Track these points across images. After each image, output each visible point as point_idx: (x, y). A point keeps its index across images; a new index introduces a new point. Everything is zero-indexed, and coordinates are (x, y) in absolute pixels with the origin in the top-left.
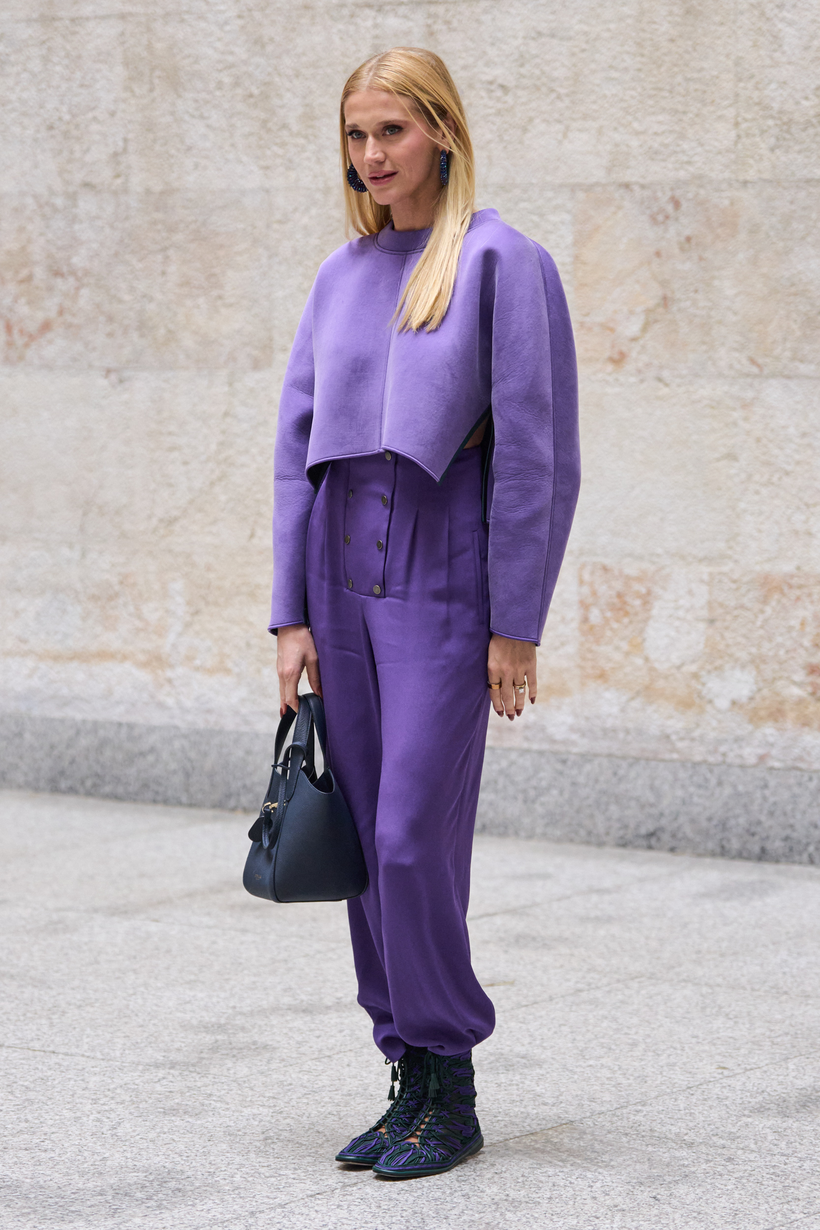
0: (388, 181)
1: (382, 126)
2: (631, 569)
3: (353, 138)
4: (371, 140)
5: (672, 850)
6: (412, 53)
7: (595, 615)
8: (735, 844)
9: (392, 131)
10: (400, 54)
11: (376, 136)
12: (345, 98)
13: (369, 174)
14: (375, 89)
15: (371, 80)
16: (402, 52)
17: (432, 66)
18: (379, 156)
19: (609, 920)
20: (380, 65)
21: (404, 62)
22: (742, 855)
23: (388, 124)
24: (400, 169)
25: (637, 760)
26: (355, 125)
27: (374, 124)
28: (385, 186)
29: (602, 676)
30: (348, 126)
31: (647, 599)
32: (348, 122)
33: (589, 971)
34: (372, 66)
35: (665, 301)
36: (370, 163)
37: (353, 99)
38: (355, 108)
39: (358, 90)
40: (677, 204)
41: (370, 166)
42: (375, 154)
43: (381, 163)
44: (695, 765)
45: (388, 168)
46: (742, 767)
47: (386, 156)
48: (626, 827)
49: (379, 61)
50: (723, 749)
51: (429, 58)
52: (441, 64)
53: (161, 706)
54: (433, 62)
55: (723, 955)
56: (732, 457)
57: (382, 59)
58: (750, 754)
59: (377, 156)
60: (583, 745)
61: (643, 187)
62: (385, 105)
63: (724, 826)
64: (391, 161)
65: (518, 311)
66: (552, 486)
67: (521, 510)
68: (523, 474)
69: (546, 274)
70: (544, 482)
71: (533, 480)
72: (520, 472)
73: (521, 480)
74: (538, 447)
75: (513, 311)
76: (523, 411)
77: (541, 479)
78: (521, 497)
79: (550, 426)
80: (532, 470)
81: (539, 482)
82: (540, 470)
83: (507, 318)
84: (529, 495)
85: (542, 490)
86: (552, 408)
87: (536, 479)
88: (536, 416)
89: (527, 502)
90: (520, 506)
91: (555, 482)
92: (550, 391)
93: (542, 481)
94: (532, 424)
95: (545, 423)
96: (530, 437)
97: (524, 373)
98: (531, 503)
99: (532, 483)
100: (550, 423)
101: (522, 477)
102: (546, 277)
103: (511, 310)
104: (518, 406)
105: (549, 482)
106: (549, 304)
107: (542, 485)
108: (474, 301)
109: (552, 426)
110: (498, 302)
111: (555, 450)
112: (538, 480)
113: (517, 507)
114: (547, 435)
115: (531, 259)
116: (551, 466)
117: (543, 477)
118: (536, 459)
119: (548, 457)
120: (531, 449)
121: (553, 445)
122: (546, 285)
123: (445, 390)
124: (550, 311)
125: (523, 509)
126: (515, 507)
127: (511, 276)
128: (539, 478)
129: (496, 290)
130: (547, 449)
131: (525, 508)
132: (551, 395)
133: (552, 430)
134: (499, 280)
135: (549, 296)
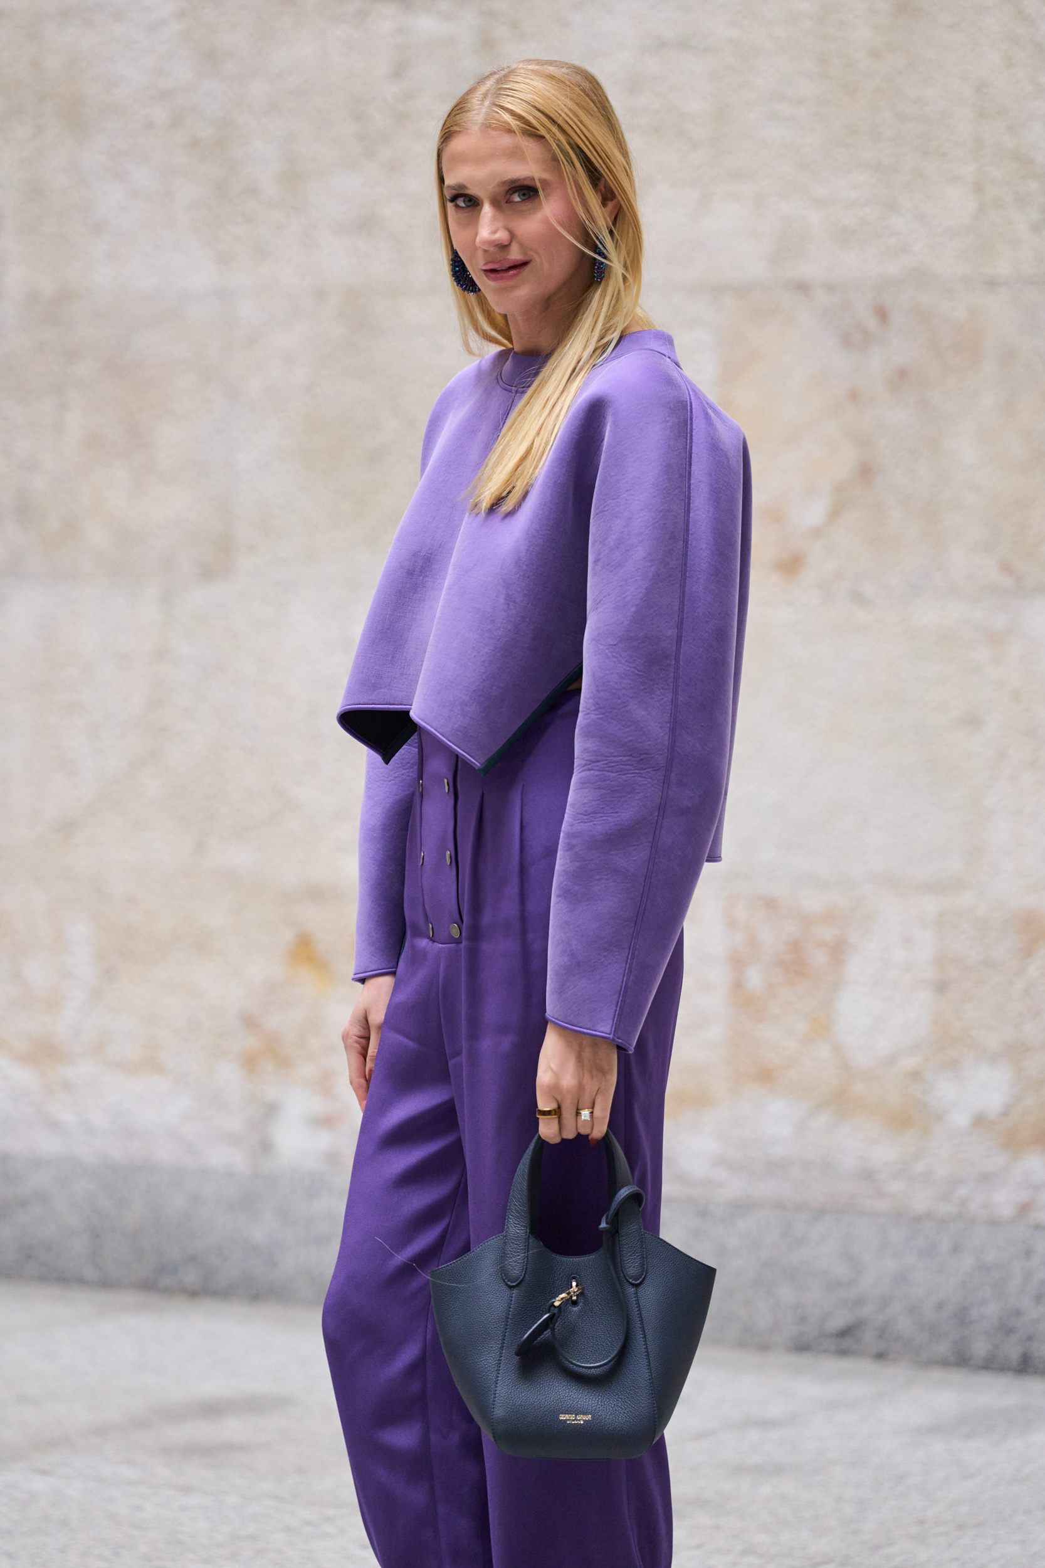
0: (514, 275)
1: (506, 188)
2: (812, 902)
3: (457, 206)
4: (487, 210)
5: (880, 1356)
6: (551, 70)
7: (755, 978)
8: (980, 1348)
9: (524, 195)
10: (533, 71)
11: (495, 203)
12: (442, 143)
13: (486, 264)
14: (495, 129)
15: (488, 114)
16: (536, 67)
17: (584, 91)
18: (502, 235)
19: (777, 1470)
20: (500, 89)
21: (539, 84)
22: (991, 1365)
23: (517, 184)
24: (537, 258)
25: (820, 1213)
26: (462, 187)
27: (494, 184)
28: (510, 283)
29: (765, 1076)
30: (449, 187)
31: (838, 951)
32: (448, 181)
33: (745, 1553)
34: (488, 90)
35: (866, 472)
36: (485, 247)
37: (458, 145)
38: (461, 159)
39: (466, 129)
40: (882, 314)
41: (485, 251)
42: (495, 232)
43: (504, 247)
44: (918, 1219)
45: (515, 254)
46: (994, 1223)
47: (512, 236)
48: (803, 1319)
49: (499, 81)
50: (962, 1191)
51: (578, 78)
52: (597, 86)
53: (55, 1126)
54: (586, 85)
55: (961, 1527)
56: (972, 722)
57: (504, 78)
58: (1004, 1200)
59: (497, 235)
60: (735, 1187)
61: (830, 288)
62: (515, 154)
63: (962, 1316)
64: (521, 244)
65: (627, 500)
66: (659, 787)
67: (597, 820)
68: (605, 762)
69: (693, 447)
70: (643, 779)
71: (621, 773)
72: (600, 758)
73: (601, 771)
74: (638, 721)
75: (618, 500)
76: (615, 659)
77: (638, 773)
78: (598, 800)
79: (667, 689)
80: (621, 758)
81: (633, 778)
82: (637, 759)
83: (608, 510)
84: (613, 797)
85: (639, 793)
86: (673, 662)
87: (628, 772)
88: (638, 671)
89: (608, 808)
90: (596, 813)
91: (666, 782)
92: (672, 632)
93: (639, 776)
94: (629, 682)
95: (657, 684)
96: (624, 703)
97: (624, 598)
98: (616, 811)
99: (620, 778)
100: (668, 685)
101: (603, 766)
102: (693, 451)
103: (615, 497)
104: (607, 651)
105: (653, 780)
106: (692, 494)
107: (640, 783)
108: (559, 481)
109: (671, 690)
110: (599, 485)
111: (673, 730)
112: (633, 775)
113: (592, 815)
114: (658, 705)
115: (668, 419)
116: (661, 754)
117: (641, 771)
118: (631, 741)
119: (656, 740)
120: (623, 723)
121: (670, 722)
122: (690, 465)
123: (493, 621)
124: (691, 505)
125: (601, 819)
126: (589, 814)
127: (623, 443)
128: (634, 771)
129: (601, 464)
130: (656, 726)
131: (604, 818)
132: (675, 640)
133: (671, 697)
134: (606, 448)
135: (692, 482)
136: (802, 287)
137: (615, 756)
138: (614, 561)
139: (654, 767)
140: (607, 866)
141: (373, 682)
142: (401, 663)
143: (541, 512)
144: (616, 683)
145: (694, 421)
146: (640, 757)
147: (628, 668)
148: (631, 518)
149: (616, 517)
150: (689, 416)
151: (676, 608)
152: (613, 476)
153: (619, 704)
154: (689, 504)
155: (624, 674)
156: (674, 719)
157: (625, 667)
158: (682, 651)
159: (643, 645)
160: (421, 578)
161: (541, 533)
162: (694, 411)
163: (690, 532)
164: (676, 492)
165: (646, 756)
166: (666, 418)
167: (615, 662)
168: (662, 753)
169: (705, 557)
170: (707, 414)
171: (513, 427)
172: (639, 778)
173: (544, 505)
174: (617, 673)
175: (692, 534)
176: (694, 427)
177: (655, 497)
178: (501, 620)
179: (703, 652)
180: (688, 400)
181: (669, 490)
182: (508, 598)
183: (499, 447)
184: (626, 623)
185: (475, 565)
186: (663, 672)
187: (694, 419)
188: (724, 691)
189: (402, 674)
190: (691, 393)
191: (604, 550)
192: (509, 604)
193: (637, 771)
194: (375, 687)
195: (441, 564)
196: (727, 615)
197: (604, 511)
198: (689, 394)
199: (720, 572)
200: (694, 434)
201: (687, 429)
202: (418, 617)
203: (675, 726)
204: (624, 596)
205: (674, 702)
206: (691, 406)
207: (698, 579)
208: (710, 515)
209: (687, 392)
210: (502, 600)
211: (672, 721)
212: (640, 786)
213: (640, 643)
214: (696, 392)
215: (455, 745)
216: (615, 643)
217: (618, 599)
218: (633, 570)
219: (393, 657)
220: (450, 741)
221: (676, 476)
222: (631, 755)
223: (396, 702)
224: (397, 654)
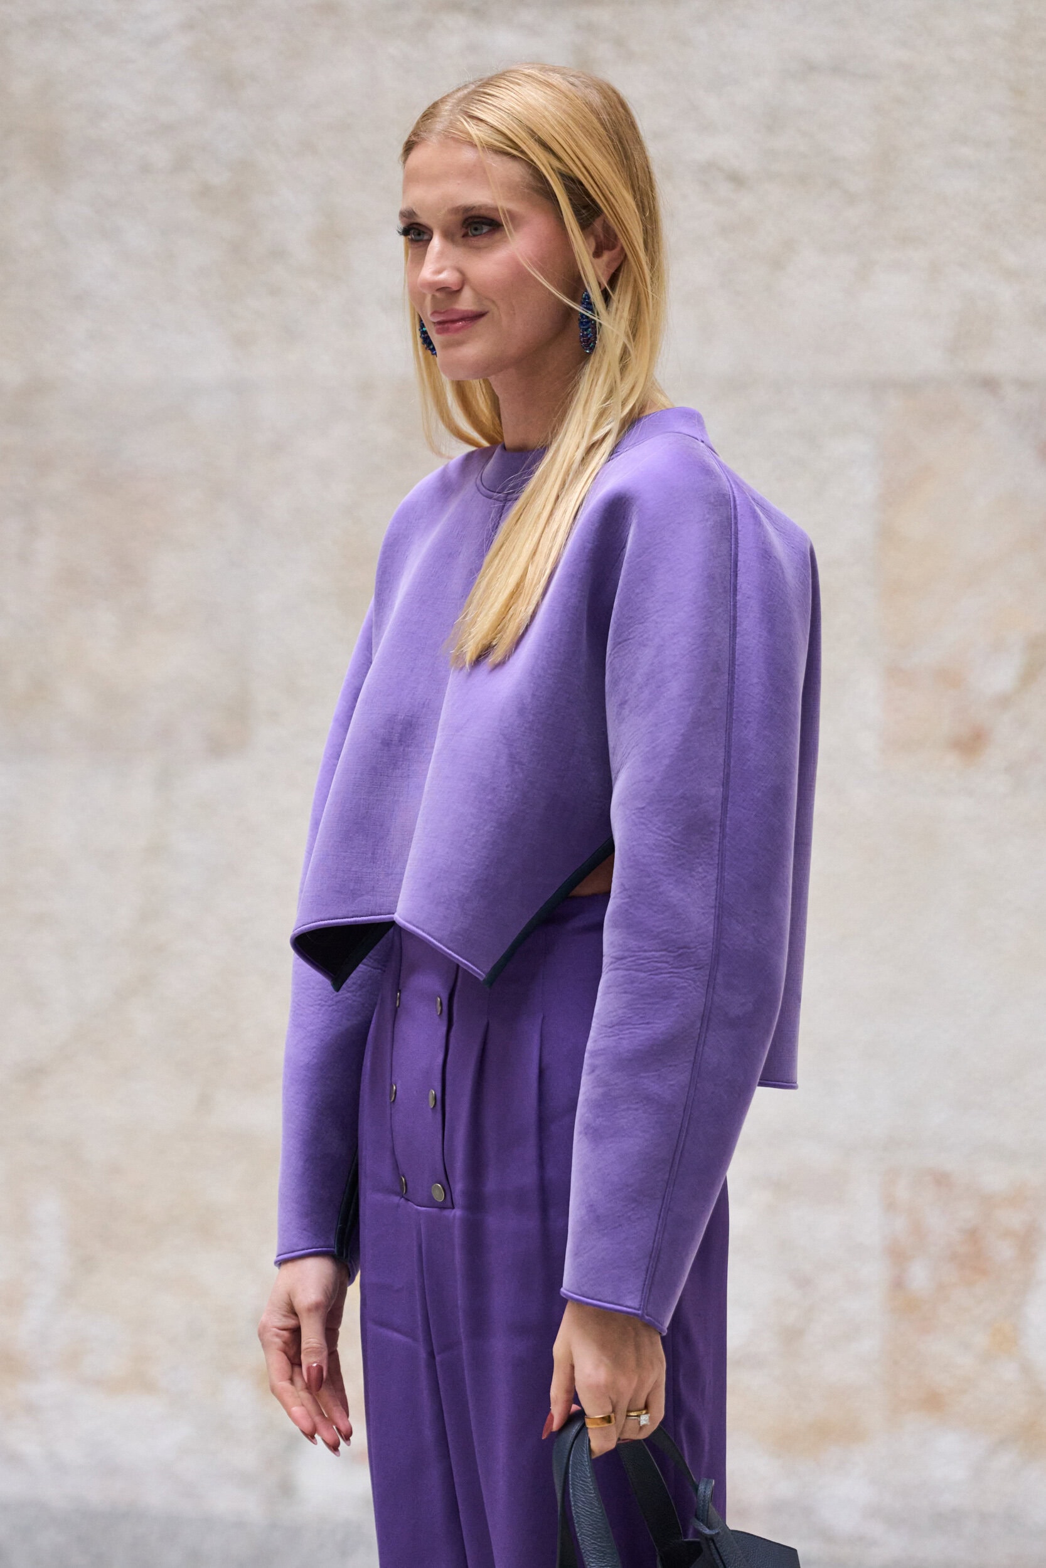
0: (464, 327)
1: (459, 217)
3: (408, 240)
4: (435, 243)
7: (920, 1276)
9: (478, 228)
11: (448, 235)
13: (433, 316)
14: (453, 140)
15: (451, 122)
18: (447, 277)
23: (473, 213)
24: (493, 307)
26: (413, 213)
27: (443, 212)
31: (1028, 1242)
36: (432, 292)
38: (414, 177)
41: (433, 297)
42: (439, 271)
43: (451, 291)
45: (466, 302)
47: (464, 278)
59: (443, 276)
62: (470, 173)
64: (474, 290)
65: (657, 623)
66: (702, 991)
67: (624, 1032)
68: (633, 959)
69: (740, 554)
70: (683, 980)
71: (653, 973)
72: (626, 954)
73: (627, 970)
74: (675, 905)
75: (645, 624)
76: (643, 827)
77: (676, 973)
78: (624, 1008)
79: (711, 865)
80: (653, 953)
81: (669, 979)
82: (672, 954)
83: (634, 638)
84: (645, 1004)
85: (677, 998)
86: (718, 830)
87: (662, 971)
88: (674, 840)
89: (637, 1017)
90: (622, 1025)
91: (710, 985)
92: (716, 792)
93: (678, 977)
94: (662, 855)
95: (698, 858)
96: (655, 882)
97: (654, 748)
98: (647, 1021)
99: (652, 979)
100: (712, 859)
101: (629, 964)
102: (739, 558)
103: (643, 621)
104: (633, 817)
105: (695, 982)
106: (738, 614)
107: (678, 986)
108: (569, 604)
109: (716, 866)
110: (619, 605)
111: (718, 918)
112: (668, 975)
113: (617, 1027)
114: (700, 884)
115: (707, 516)
116: (705, 949)
117: (680, 970)
118: (666, 931)
119: (697, 930)
120: (655, 908)
121: (716, 907)
122: (736, 576)
123: (494, 789)
124: (738, 628)
125: (627, 1032)
126: (613, 1026)
127: (650, 550)
128: (671, 970)
129: (621, 578)
130: (698, 912)
131: (631, 1030)
132: (720, 801)
133: (715, 875)
134: (628, 558)
135: (738, 598)
136: (989, 384)
137: (645, 951)
138: (642, 701)
139: (696, 965)
140: (635, 1092)
141: (351, 888)
142: (385, 860)
143: (547, 645)
144: (644, 857)
145: (739, 521)
146: (679, 952)
147: (661, 838)
148: (662, 646)
149: (644, 646)
150: (733, 514)
151: (721, 761)
152: (638, 594)
153: (649, 885)
154: (735, 626)
155: (654, 844)
156: (719, 903)
157: (656, 837)
158: (728, 815)
159: (680, 807)
160: (401, 749)
161: (549, 671)
162: (738, 507)
163: (737, 663)
164: (720, 610)
165: (685, 950)
166: (704, 515)
167: (643, 830)
168: (705, 946)
169: (757, 694)
170: (754, 512)
171: (501, 553)
172: (676, 979)
173: (552, 635)
174: (646, 844)
175: (739, 665)
176: (740, 528)
177: (693, 616)
178: (505, 788)
179: (756, 816)
180: (731, 496)
181: (711, 608)
182: (513, 759)
183: (482, 582)
184: (658, 779)
185: (468, 720)
186: (706, 843)
187: (739, 518)
188: (783, 867)
189: (388, 875)
190: (733, 486)
191: (632, 689)
192: (513, 767)
193: (675, 970)
194: (354, 895)
195: (426, 729)
196: (785, 770)
197: (629, 639)
198: (731, 486)
199: (775, 713)
200: (739, 536)
201: (731, 530)
202: (401, 799)
203: (722, 911)
204: (653, 745)
205: (720, 880)
206: (735, 501)
207: (748, 722)
208: (762, 640)
209: (728, 484)
210: (503, 761)
211: (717, 905)
212: (678, 989)
213: (674, 805)
214: (739, 485)
215: (455, 953)
216: (643, 806)
217: (648, 749)
218: (665, 711)
219: (373, 854)
220: (449, 948)
221: (720, 591)
222: (665, 950)
223: (382, 911)
224: (378, 849)
